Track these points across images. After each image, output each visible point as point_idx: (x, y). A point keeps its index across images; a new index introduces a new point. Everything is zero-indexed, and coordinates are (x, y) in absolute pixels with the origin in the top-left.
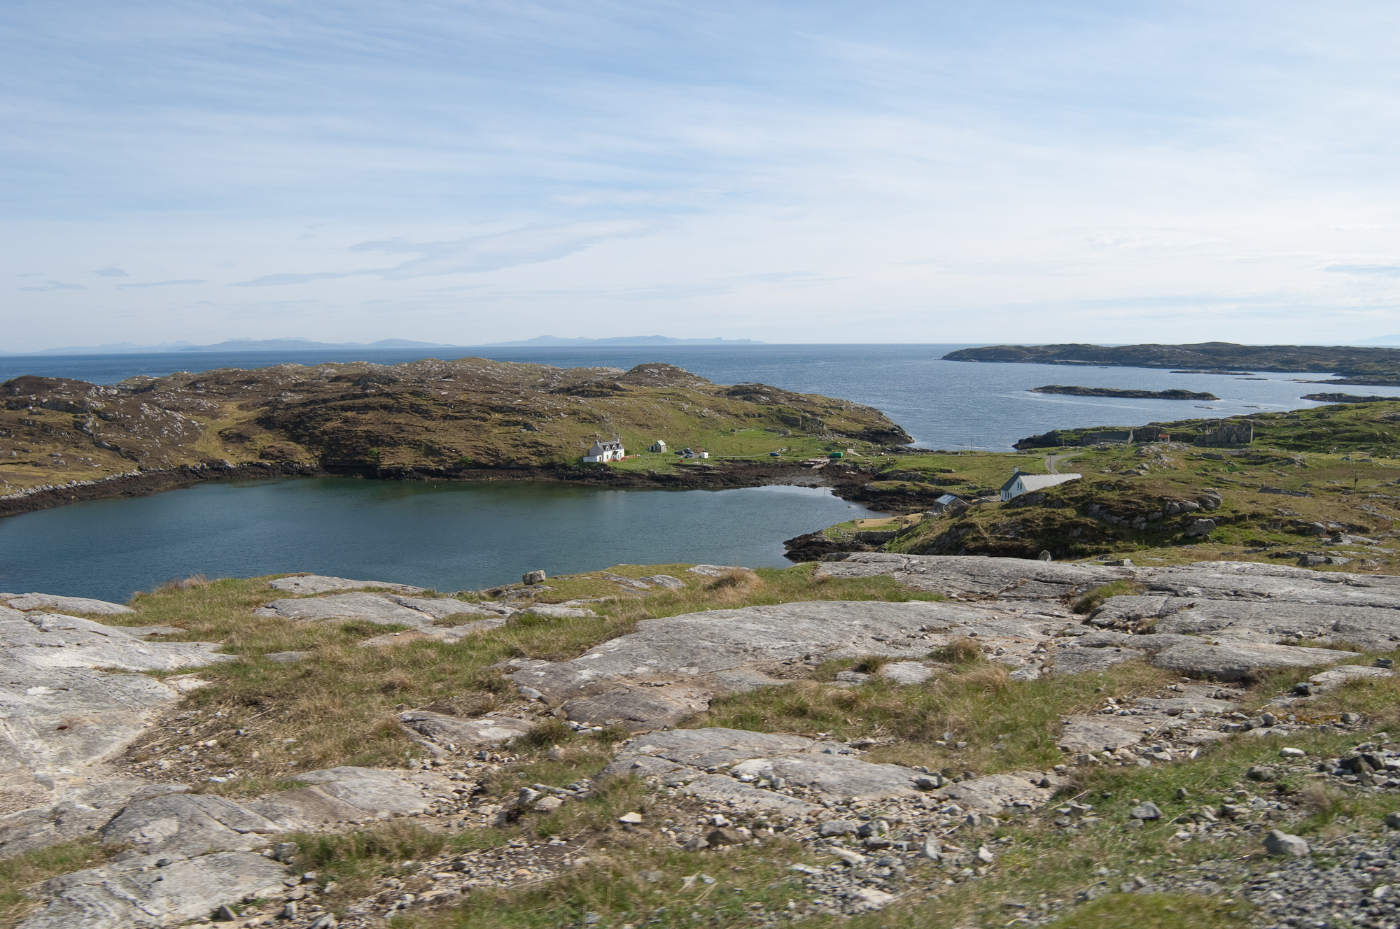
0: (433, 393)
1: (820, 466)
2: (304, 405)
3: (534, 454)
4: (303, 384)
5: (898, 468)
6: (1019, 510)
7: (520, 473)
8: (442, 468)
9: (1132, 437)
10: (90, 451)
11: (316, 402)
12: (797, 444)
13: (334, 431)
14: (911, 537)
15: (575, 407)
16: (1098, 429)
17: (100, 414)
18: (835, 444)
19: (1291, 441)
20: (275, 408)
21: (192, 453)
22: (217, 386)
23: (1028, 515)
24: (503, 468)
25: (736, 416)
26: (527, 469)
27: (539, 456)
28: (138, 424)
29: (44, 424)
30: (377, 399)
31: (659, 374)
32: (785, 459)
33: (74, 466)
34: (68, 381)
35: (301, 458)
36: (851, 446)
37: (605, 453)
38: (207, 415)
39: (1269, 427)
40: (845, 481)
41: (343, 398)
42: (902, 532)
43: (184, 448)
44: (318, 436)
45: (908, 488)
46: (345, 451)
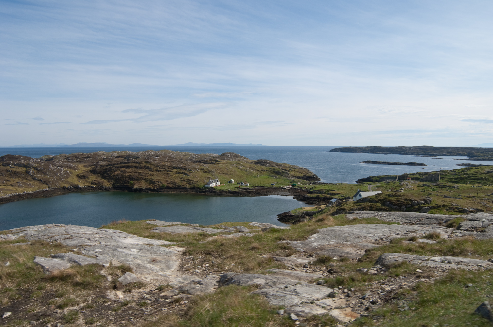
0: (153, 162)
1: (288, 188)
2: (107, 166)
3: (188, 184)
4: (106, 158)
5: (316, 189)
6: (361, 204)
7: (183, 190)
8: (155, 188)
9: (397, 178)
10: (31, 181)
11: (111, 165)
12: (280, 181)
13: (117, 175)
14: (322, 213)
15: (202, 167)
16: (385, 176)
17: (35, 168)
18: (293, 181)
19: (453, 180)
20: (97, 167)
21: (67, 182)
22: (76, 159)
23: (364, 206)
24: (177, 189)
25: (259, 171)
26: (185, 189)
27: (190, 184)
28: (48, 172)
29: (15, 172)
30: (133, 164)
31: (231, 156)
32: (276, 186)
33: (26, 186)
34: (23, 156)
35: (106, 184)
36: (299, 181)
37: (213, 184)
38: (72, 169)
39: (446, 175)
40: (297, 194)
41: (121, 163)
42: (319, 212)
43: (65, 180)
44: (112, 177)
45: (320, 196)
46: (121, 182)
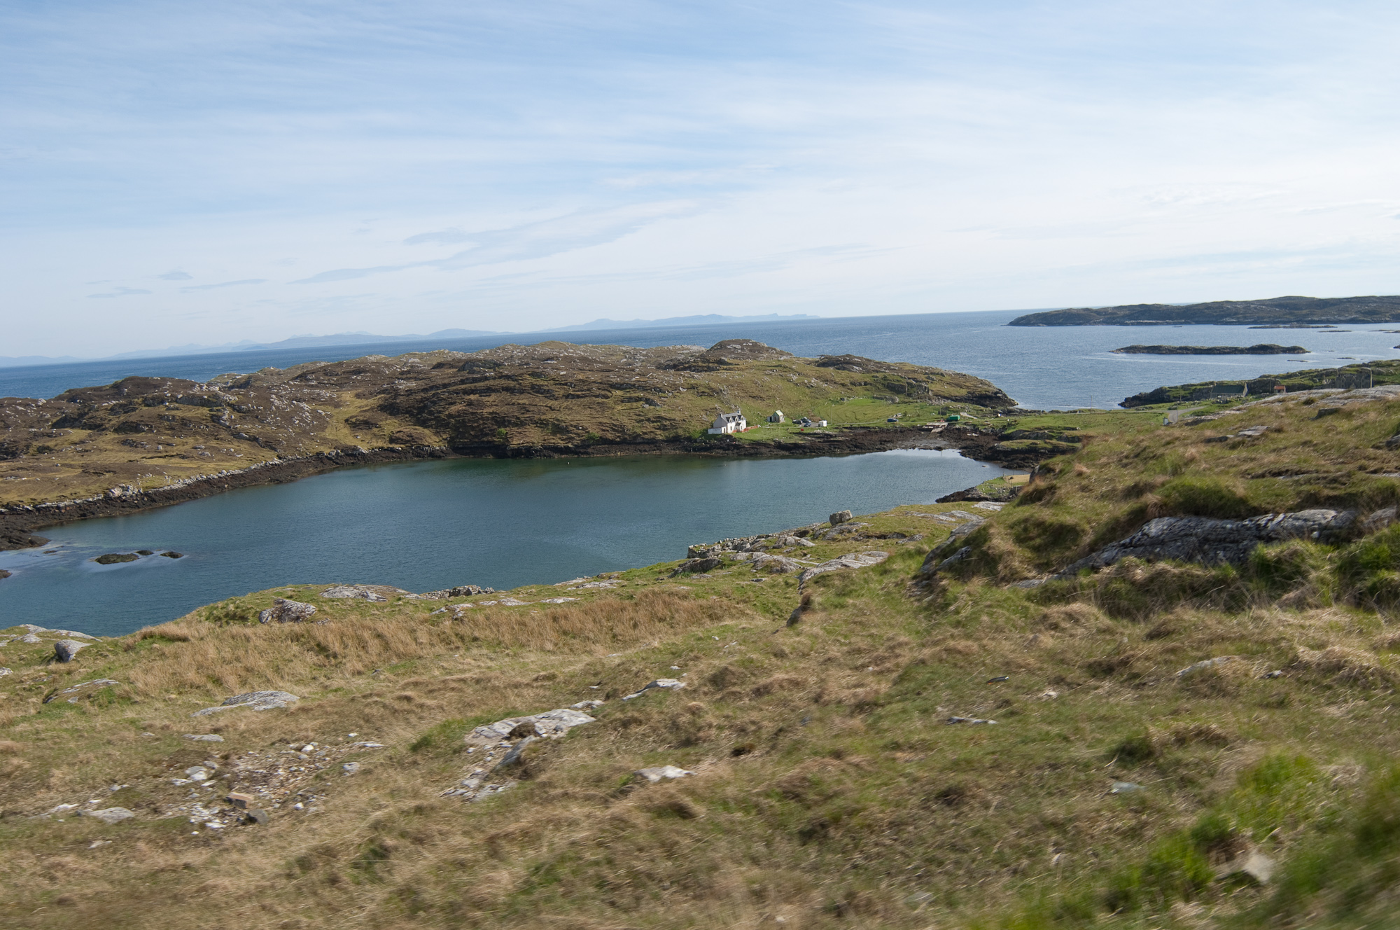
0: (553, 374)
1: (939, 430)
2: (424, 390)
3: (659, 429)
4: (408, 372)
5: (1021, 428)
7: (647, 447)
8: (570, 445)
9: (1246, 389)
10: (230, 442)
11: (437, 387)
12: (911, 409)
13: (459, 414)
15: (693, 381)
16: (1206, 384)
17: (234, 407)
18: (947, 408)
20: (394, 395)
21: (324, 441)
22: (327, 378)
24: (629, 443)
25: (843, 385)
26: (653, 443)
27: (664, 430)
28: (270, 414)
29: (183, 419)
30: (497, 382)
31: (742, 349)
32: (903, 424)
33: (219, 457)
34: (172, 380)
35: (430, 441)
36: (963, 409)
37: (729, 425)
38: (330, 405)
39: (1387, 373)
40: (969, 442)
41: (462, 382)
43: (316, 436)
44: (444, 420)
45: (1040, 446)
46: (472, 433)
